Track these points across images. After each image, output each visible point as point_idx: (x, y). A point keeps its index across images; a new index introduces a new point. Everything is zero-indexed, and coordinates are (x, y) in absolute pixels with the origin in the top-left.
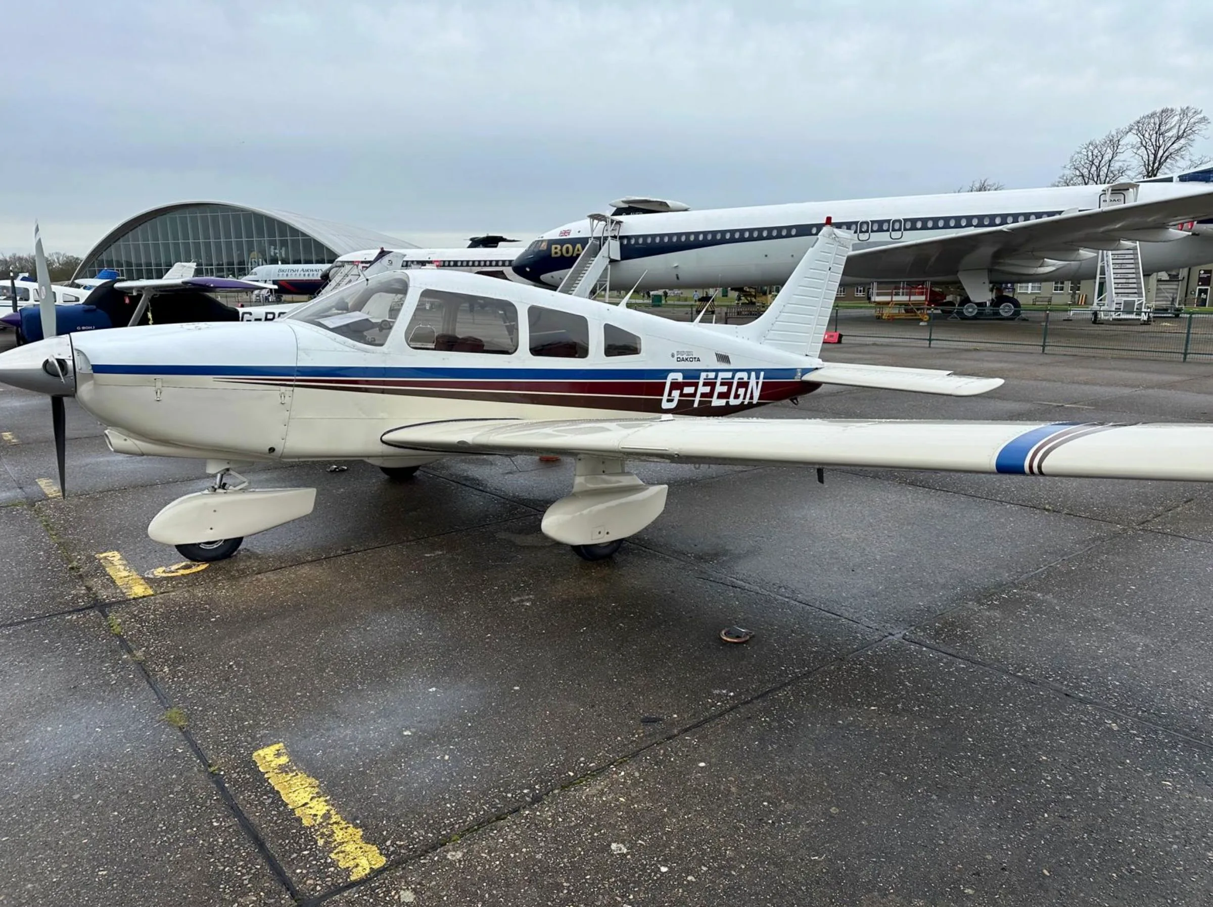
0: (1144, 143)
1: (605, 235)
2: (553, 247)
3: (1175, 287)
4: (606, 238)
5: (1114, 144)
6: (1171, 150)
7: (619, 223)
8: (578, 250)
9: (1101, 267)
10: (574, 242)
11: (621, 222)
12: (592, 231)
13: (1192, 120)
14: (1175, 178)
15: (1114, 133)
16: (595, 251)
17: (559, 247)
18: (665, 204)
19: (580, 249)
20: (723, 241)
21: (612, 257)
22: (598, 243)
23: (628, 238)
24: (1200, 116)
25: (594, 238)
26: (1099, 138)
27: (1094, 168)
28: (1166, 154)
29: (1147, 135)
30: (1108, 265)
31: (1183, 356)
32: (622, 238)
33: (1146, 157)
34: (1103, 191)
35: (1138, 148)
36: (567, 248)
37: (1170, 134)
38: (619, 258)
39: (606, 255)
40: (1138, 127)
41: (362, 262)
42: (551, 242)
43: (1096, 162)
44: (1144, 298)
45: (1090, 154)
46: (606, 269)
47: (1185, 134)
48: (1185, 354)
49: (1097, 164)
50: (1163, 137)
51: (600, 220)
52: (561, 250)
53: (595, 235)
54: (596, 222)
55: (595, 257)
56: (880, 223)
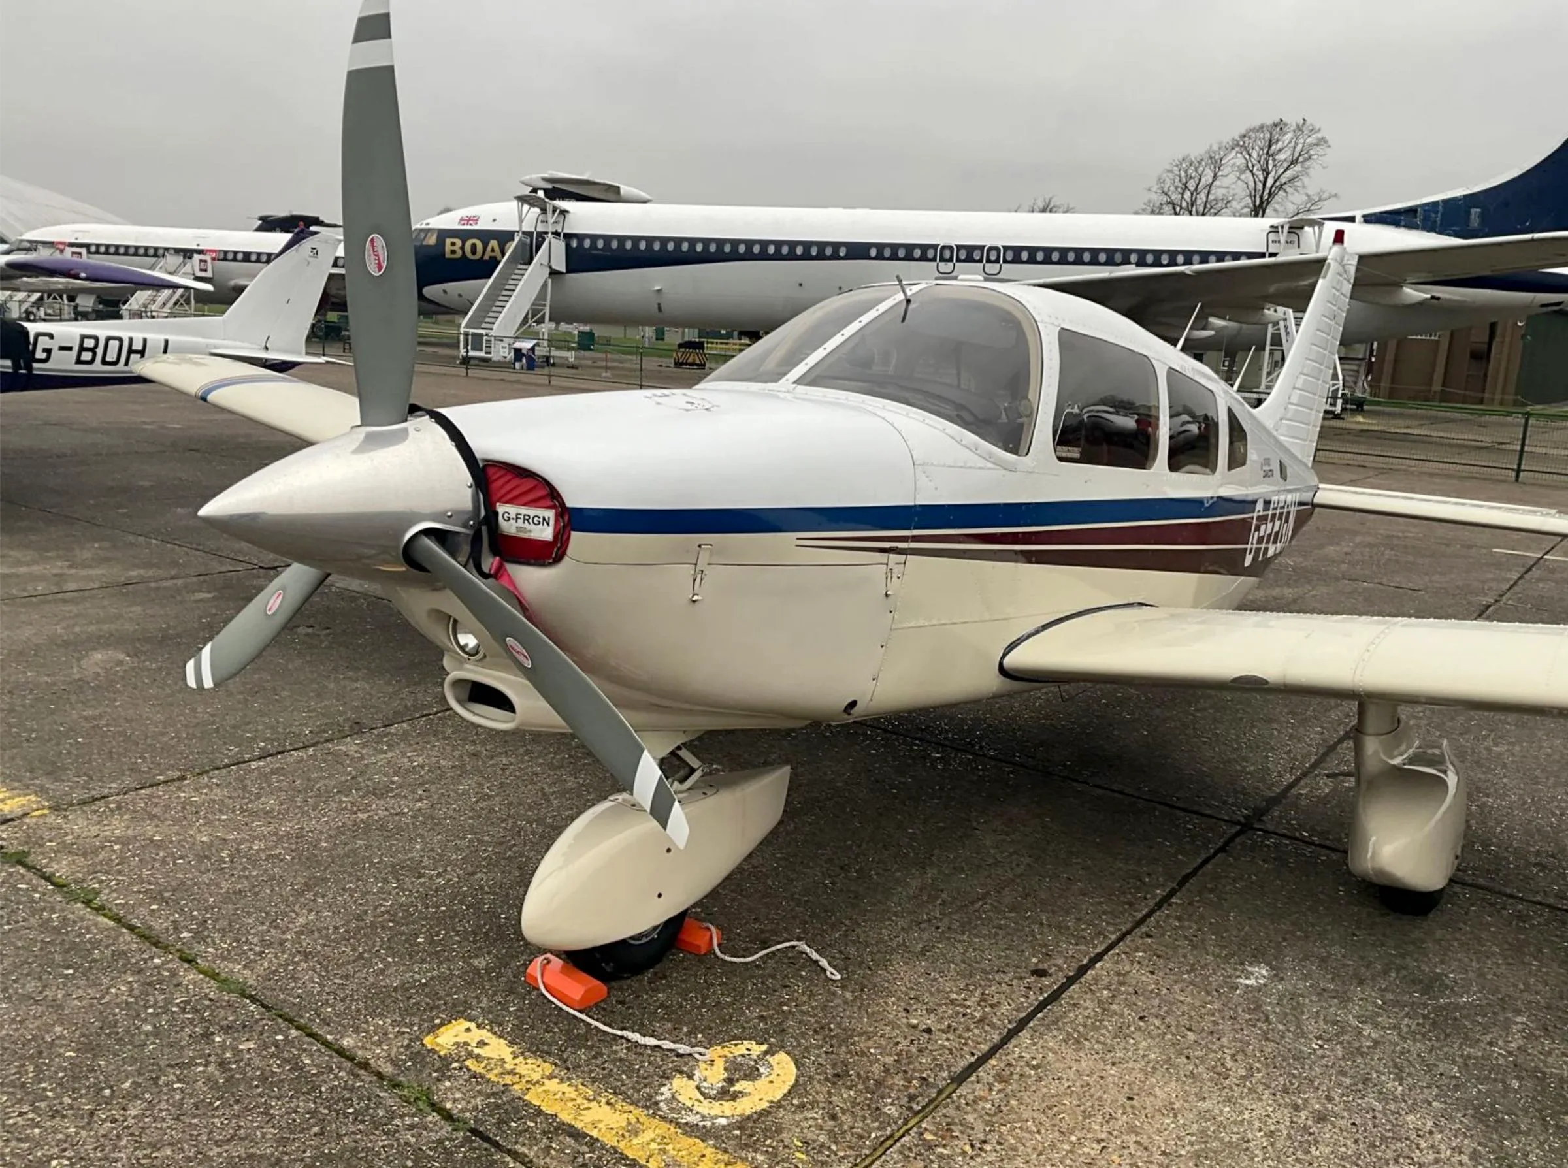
0: (1250, 165)
1: (540, 229)
2: (448, 241)
3: (1355, 368)
4: (542, 236)
5: (1217, 164)
6: (1283, 180)
7: (564, 212)
8: (493, 250)
9: (1273, 334)
10: (485, 236)
11: (568, 212)
12: (521, 221)
13: (1309, 140)
14: (1359, 218)
15: (1215, 148)
16: (527, 254)
17: (458, 242)
18: (617, 190)
19: (497, 248)
20: (734, 256)
21: (554, 267)
22: (528, 240)
23: (580, 237)
24: (1320, 135)
25: (524, 233)
26: (1197, 151)
27: (1187, 195)
28: (1278, 184)
29: (1255, 154)
30: (1288, 333)
31: (1514, 474)
32: (568, 237)
33: (1251, 184)
34: (1272, 227)
35: (1242, 172)
36: (474, 246)
37: (1281, 157)
38: (564, 270)
39: (546, 263)
40: (1241, 144)
41: (72, 245)
42: (443, 234)
43: (1192, 185)
44: (1341, 382)
45: (1183, 174)
46: (545, 285)
47: (1301, 159)
48: (1518, 471)
49: (1192, 189)
50: (1274, 160)
51: (532, 205)
52: (462, 248)
53: (524, 229)
54: (526, 207)
55: (530, 263)
56: (970, 249)
